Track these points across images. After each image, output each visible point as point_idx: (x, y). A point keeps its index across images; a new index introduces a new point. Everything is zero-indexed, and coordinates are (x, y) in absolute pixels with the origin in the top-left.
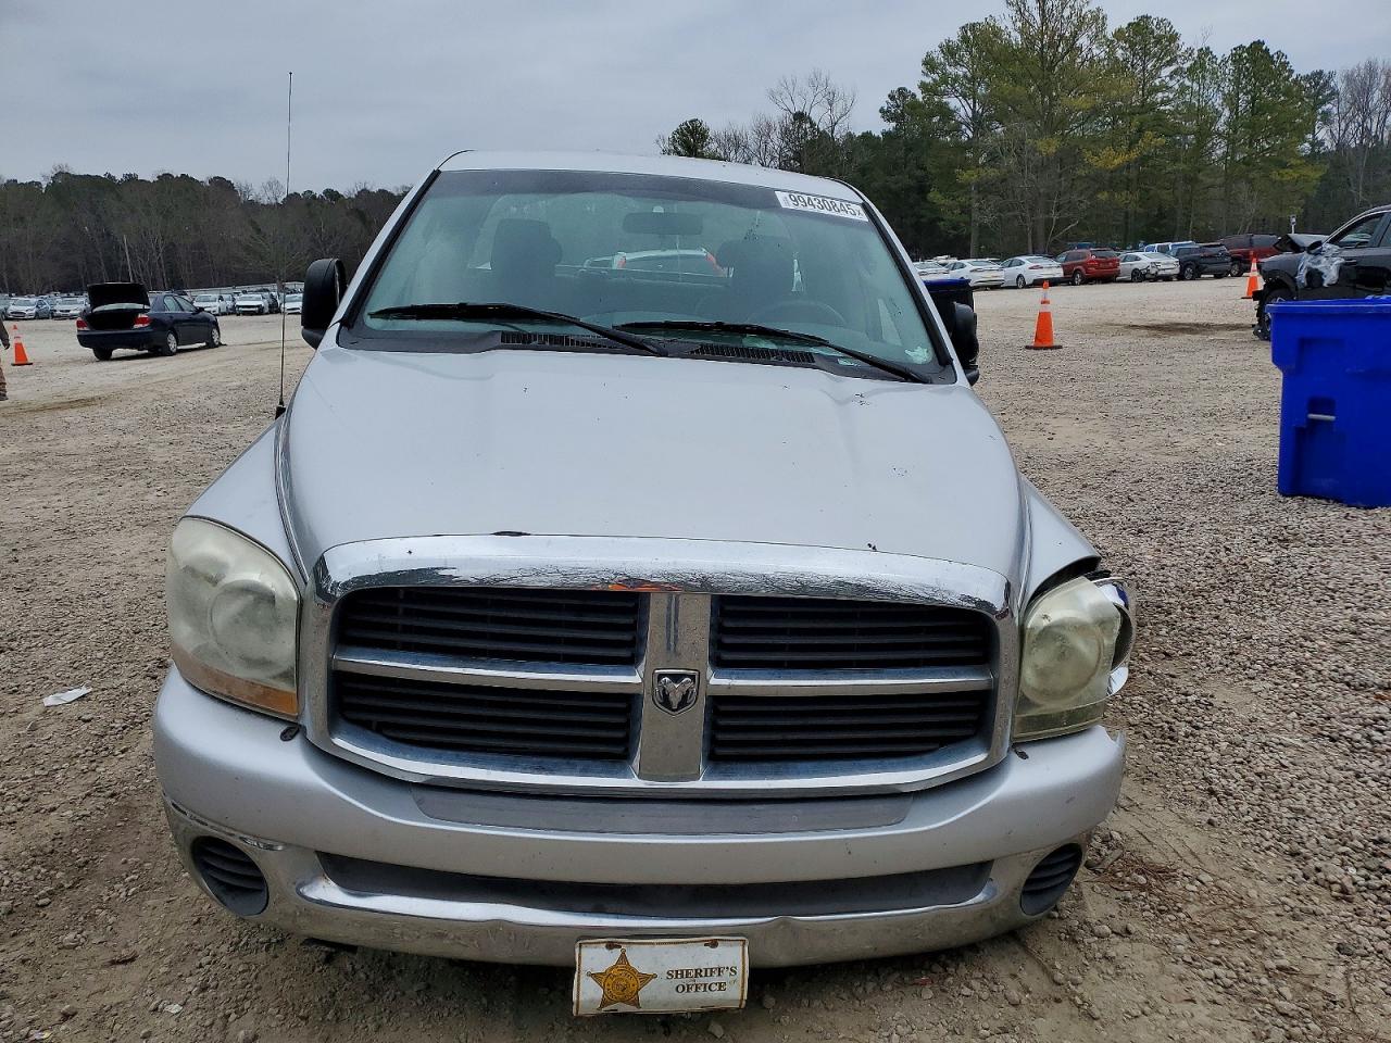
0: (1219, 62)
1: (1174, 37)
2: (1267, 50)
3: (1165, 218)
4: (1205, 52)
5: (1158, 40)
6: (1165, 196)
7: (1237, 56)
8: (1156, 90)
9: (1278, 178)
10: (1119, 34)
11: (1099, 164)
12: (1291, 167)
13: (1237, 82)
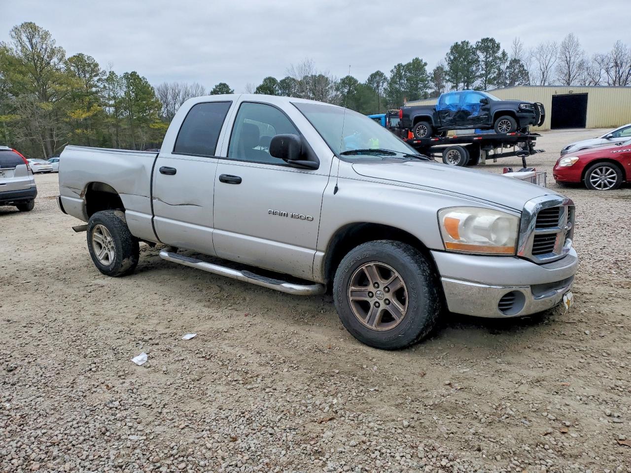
0: (119, 78)
1: (96, 65)
2: (138, 76)
3: (107, 141)
4: (112, 73)
5: (89, 65)
6: (105, 131)
7: (126, 76)
8: (91, 86)
9: (153, 127)
10: (70, 60)
11: (74, 116)
12: (156, 123)
13: (128, 87)
